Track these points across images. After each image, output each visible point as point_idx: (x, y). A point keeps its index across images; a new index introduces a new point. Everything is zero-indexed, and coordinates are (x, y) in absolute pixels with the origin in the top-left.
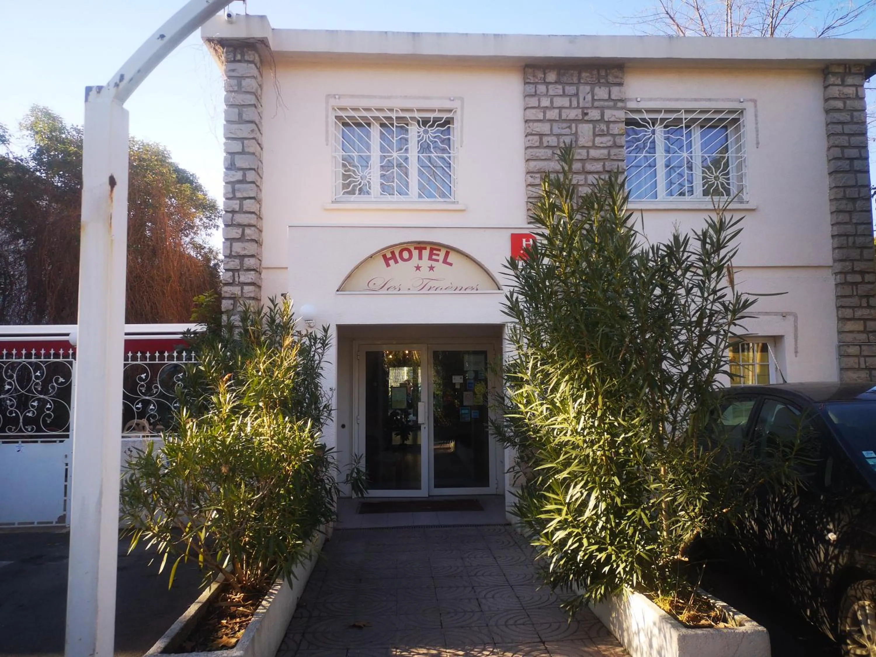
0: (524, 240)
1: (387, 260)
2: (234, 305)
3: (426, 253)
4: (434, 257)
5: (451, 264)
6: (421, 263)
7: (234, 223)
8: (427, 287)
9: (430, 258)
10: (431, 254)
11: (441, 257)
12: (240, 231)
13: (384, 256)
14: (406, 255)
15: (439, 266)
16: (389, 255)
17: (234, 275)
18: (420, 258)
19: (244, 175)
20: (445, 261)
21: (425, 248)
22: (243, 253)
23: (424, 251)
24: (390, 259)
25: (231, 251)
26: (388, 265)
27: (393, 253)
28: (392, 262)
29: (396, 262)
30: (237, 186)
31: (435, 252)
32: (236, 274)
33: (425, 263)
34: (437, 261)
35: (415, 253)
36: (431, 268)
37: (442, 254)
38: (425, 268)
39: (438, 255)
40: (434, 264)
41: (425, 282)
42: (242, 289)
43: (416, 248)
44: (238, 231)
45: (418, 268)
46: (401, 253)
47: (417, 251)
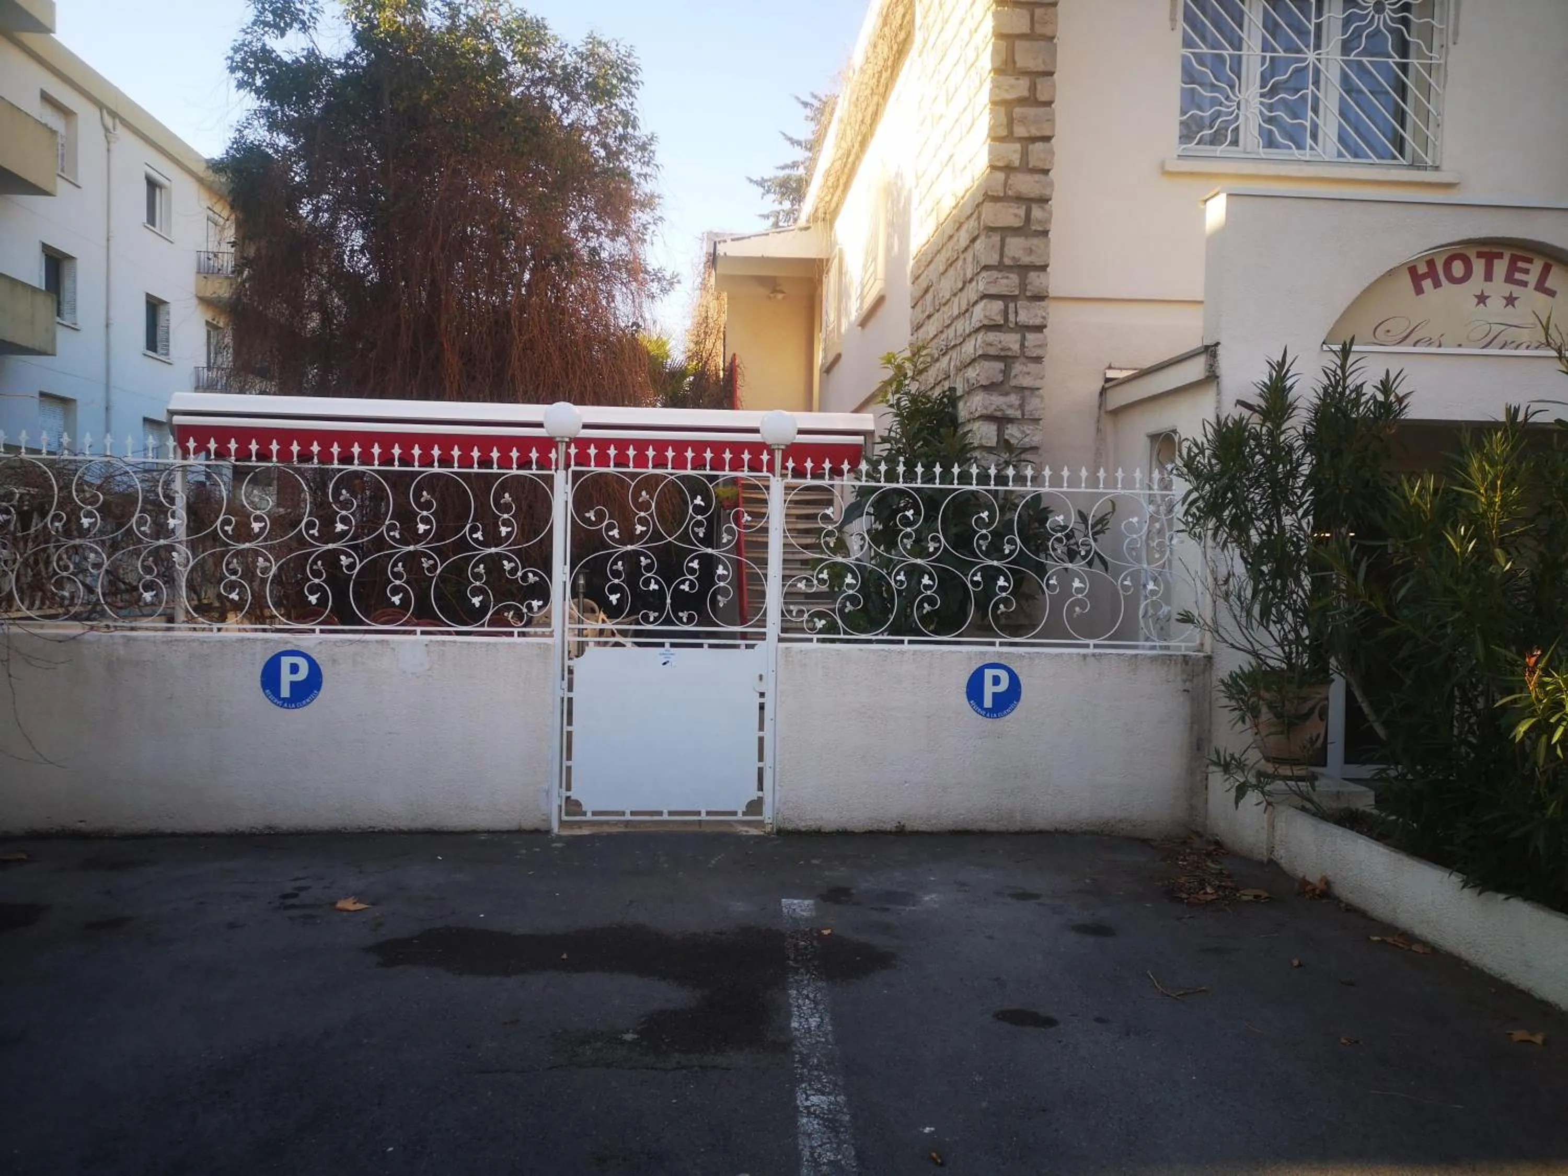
1: (1417, 280)
3: (1501, 267)
4: (1518, 276)
5: (1551, 293)
6: (1488, 289)
8: (1501, 340)
9: (1509, 279)
10: (1512, 269)
11: (1532, 278)
13: (1413, 272)
14: (1458, 268)
15: (1527, 296)
16: (1422, 269)
18: (1488, 277)
20: (1541, 287)
21: (1500, 256)
23: (1496, 262)
24: (1425, 276)
26: (1419, 290)
27: (1431, 264)
28: (1427, 284)
29: (1437, 284)
31: (1520, 264)
33: (1498, 288)
34: (1524, 284)
35: (1479, 266)
36: (1510, 300)
37: (1536, 267)
38: (1496, 300)
39: (1526, 271)
40: (1517, 291)
41: (1496, 329)
43: (1480, 255)
45: (1482, 299)
46: (1448, 265)
47: (1483, 261)
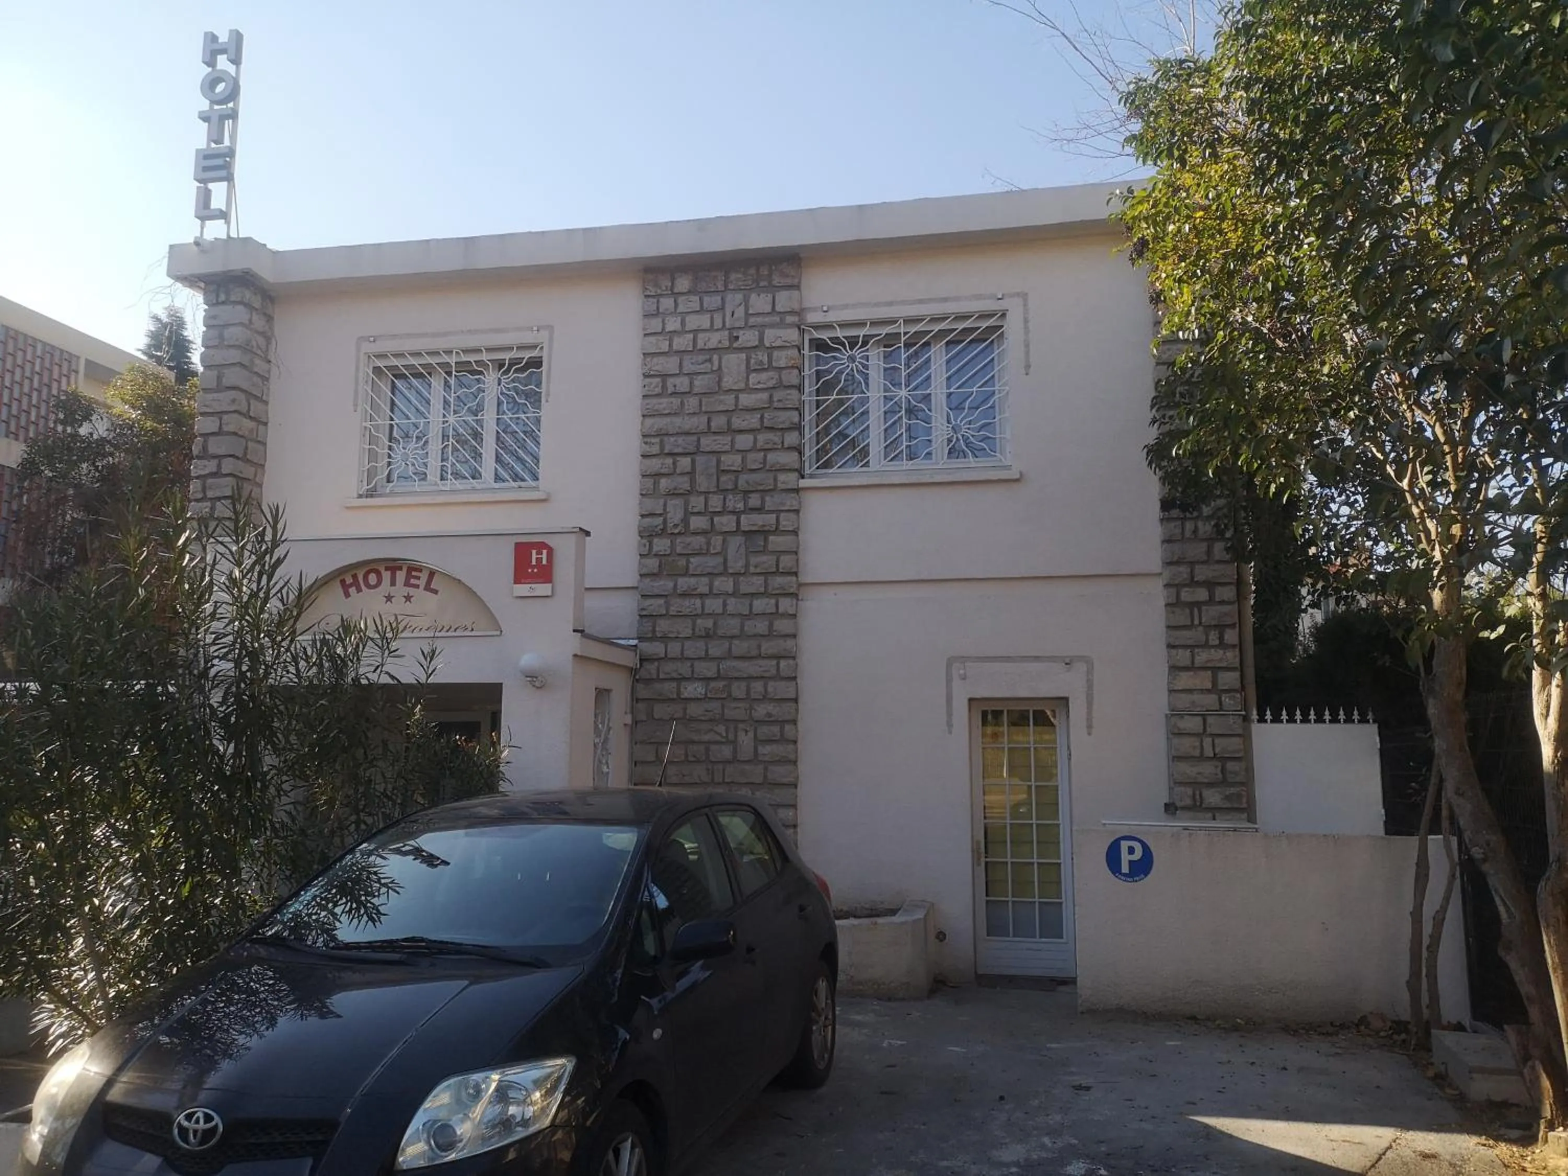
0: (534, 552)
1: (345, 587)
3: (401, 576)
4: (413, 581)
5: (435, 592)
6: (393, 591)
9: (407, 584)
10: (409, 576)
11: (422, 582)
13: (343, 582)
14: (372, 578)
15: (419, 594)
16: (349, 580)
18: (393, 583)
19: (219, 466)
20: (428, 588)
21: (400, 568)
23: (398, 573)
24: (351, 585)
26: (347, 595)
27: (355, 577)
28: (352, 590)
29: (359, 590)
30: (210, 481)
31: (414, 573)
33: (400, 590)
34: (417, 586)
35: (387, 576)
36: (408, 598)
37: (424, 576)
38: (399, 600)
39: (418, 578)
40: (412, 591)
41: (400, 618)
43: (387, 569)
45: (388, 598)
46: (366, 577)
47: (389, 573)
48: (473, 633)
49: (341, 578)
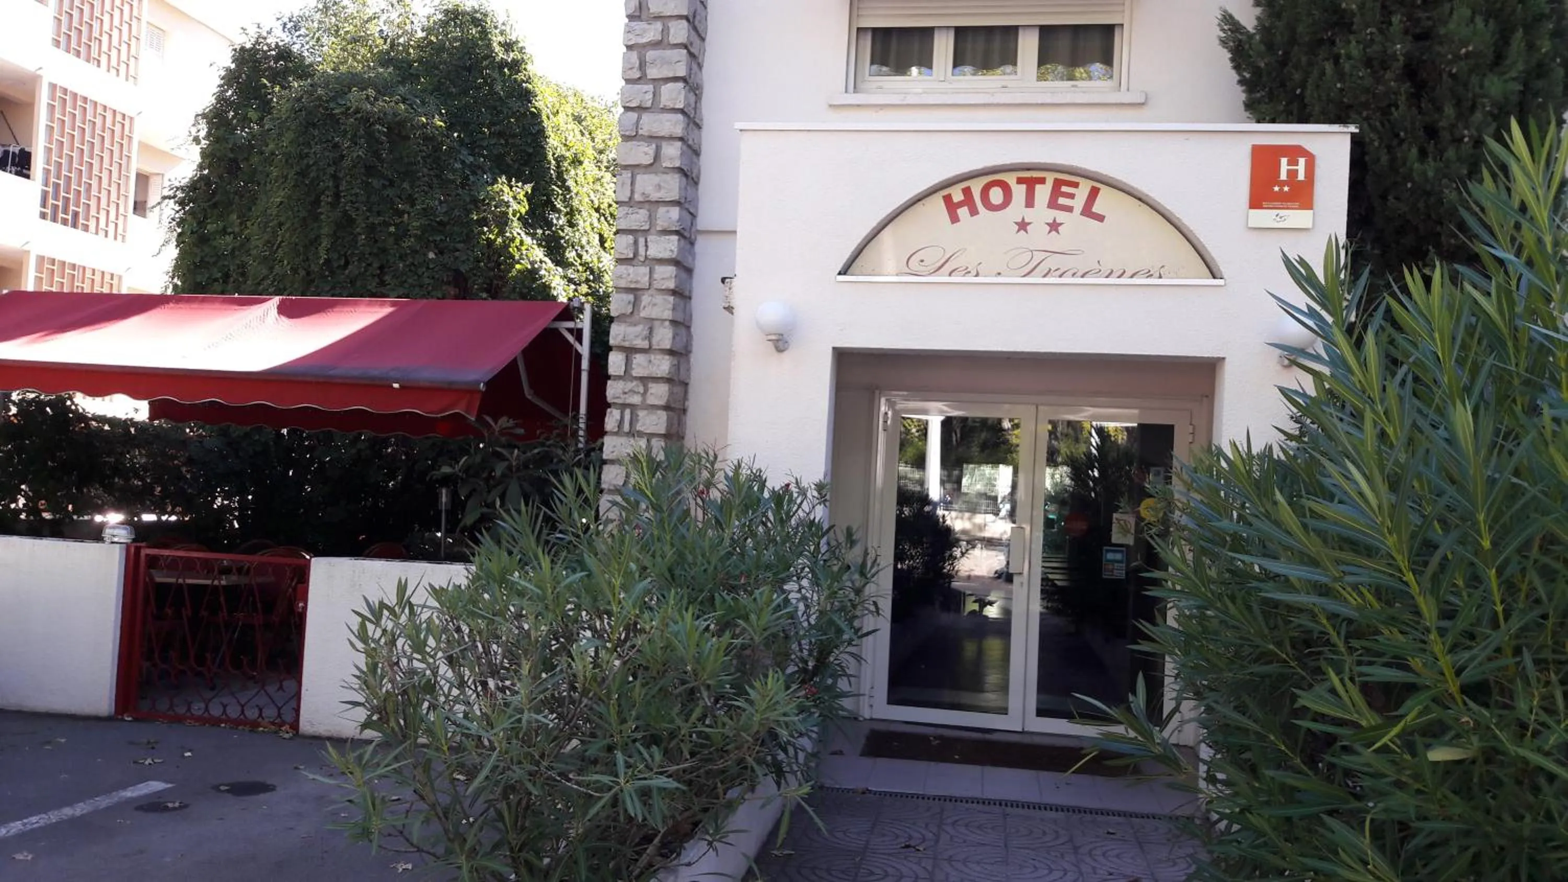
0: (1284, 161)
1: (951, 207)
2: (636, 303)
3: (1043, 193)
4: (1062, 201)
5: (1100, 218)
6: (1029, 215)
7: (640, 132)
8: (1043, 268)
9: (1053, 204)
10: (1056, 191)
11: (1079, 203)
12: (651, 150)
13: (948, 199)
14: (996, 195)
15: (1072, 222)
16: (958, 196)
17: (636, 243)
18: (1030, 202)
19: (665, 31)
20: (1087, 211)
21: (1042, 181)
22: (655, 196)
23: (1038, 187)
24: (960, 204)
25: (632, 192)
26: (954, 219)
27: (967, 192)
28: (963, 212)
29: (974, 212)
30: (651, 55)
31: (1064, 189)
32: (641, 241)
33: (1041, 213)
34: (1069, 209)
35: (1019, 192)
36: (1054, 226)
37: (1082, 193)
38: (1038, 228)
39: (1071, 196)
40: (1061, 216)
41: (1038, 257)
42: (651, 272)
43: (1020, 181)
44: (646, 149)
45: (1023, 226)
46: (985, 191)
47: (1024, 187)
48: (1160, 282)
49: (945, 192)
